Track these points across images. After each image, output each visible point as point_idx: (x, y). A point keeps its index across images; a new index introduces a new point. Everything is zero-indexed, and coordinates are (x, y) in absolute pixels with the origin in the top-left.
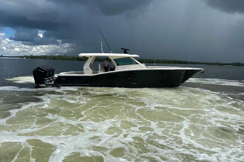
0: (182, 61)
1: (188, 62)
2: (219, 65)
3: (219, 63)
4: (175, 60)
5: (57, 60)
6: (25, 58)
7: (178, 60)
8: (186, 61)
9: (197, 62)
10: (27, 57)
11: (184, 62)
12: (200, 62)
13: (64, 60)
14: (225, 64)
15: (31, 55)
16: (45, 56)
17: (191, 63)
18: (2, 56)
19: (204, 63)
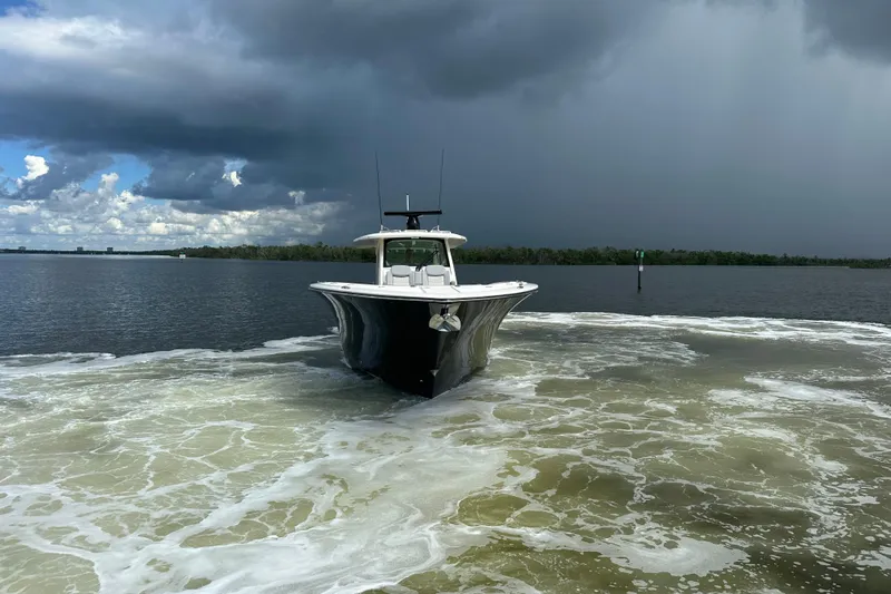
0: (752, 257)
1: (774, 257)
4: (725, 250)
5: (291, 259)
6: (183, 256)
7: (734, 251)
8: (765, 256)
9: (810, 256)
10: (191, 253)
11: (759, 257)
12: (821, 256)
13: (315, 259)
15: (205, 248)
16: (250, 247)
17: (787, 262)
18: (110, 251)
19: (840, 263)
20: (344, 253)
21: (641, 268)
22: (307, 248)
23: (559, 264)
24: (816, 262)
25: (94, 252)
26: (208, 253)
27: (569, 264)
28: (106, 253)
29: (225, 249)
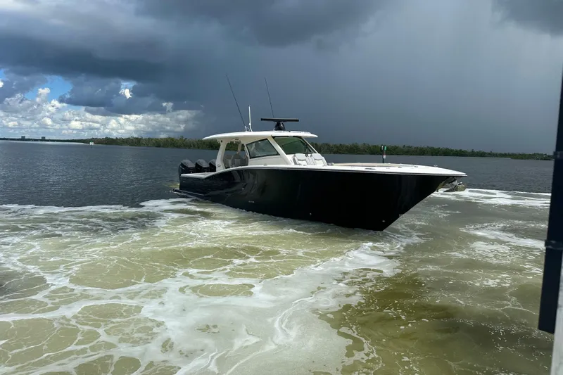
0: (452, 151)
1: (465, 151)
2: (541, 159)
3: (542, 155)
5: (163, 147)
6: (92, 143)
8: (461, 150)
9: (488, 151)
10: (96, 141)
11: (457, 151)
13: (178, 147)
15: (106, 138)
16: (137, 138)
17: (473, 154)
18: (43, 139)
19: (505, 155)
20: (197, 144)
21: (385, 157)
22: (172, 139)
23: (335, 153)
25: (32, 140)
26: (109, 141)
27: (340, 153)
28: (41, 140)
29: (120, 139)
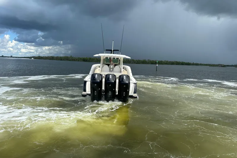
0: (185, 63)
1: (190, 63)
2: (221, 67)
3: (222, 65)
4: (178, 61)
5: (63, 60)
7: (180, 61)
8: (188, 63)
9: (199, 63)
10: (35, 58)
11: (187, 63)
12: (202, 63)
13: (70, 60)
14: (228, 66)
16: (52, 57)
17: (193, 64)
19: (207, 65)
20: (78, 59)
21: (157, 65)
22: (67, 57)
23: (136, 63)
24: (201, 65)
25: (7, 57)
26: (39, 58)
27: (138, 64)
28: (11, 57)
29: (45, 57)
